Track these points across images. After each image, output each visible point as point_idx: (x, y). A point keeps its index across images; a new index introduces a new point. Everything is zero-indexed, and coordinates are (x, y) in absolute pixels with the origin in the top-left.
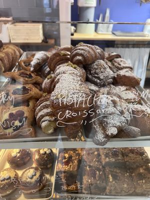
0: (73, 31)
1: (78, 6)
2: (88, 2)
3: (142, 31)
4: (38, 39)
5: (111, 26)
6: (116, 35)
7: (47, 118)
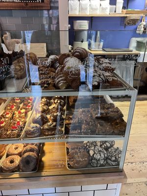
0: (70, 49)
1: (74, 29)
2: (82, 26)
3: (128, 48)
4: (44, 55)
5: (102, 44)
6: (106, 51)
7: (62, 81)
